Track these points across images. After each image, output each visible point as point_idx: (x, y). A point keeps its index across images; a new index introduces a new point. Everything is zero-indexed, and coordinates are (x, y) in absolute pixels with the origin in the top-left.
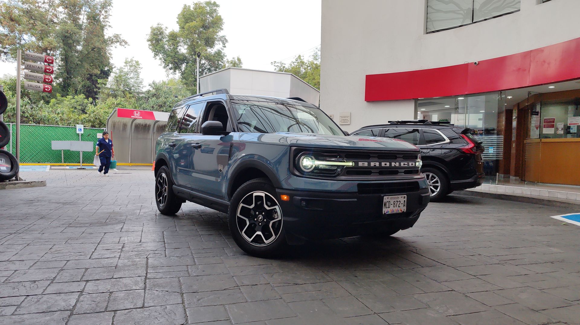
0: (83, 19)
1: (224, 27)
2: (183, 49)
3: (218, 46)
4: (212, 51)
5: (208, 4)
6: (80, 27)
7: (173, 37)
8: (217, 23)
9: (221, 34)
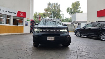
0: (56, 8)
1: (80, 5)
2: (72, 11)
3: (79, 9)
4: (78, 10)
5: (77, 1)
6: (56, 10)
7: (71, 9)
8: (79, 5)
9: (79, 7)
